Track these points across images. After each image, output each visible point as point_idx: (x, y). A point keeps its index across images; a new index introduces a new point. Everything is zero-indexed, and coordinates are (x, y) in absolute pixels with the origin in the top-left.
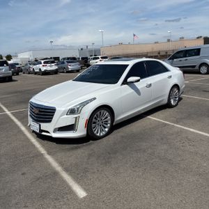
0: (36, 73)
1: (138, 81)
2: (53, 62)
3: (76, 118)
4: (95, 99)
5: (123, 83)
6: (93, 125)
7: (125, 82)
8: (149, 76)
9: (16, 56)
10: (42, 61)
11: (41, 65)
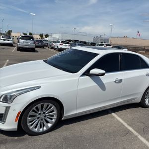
0: (55, 49)
1: (103, 75)
2: (67, 43)
3: (7, 107)
4: (39, 87)
5: (84, 74)
6: (30, 119)
7: (87, 73)
8: (121, 70)
9: (52, 36)
10: (60, 41)
11: (59, 44)
